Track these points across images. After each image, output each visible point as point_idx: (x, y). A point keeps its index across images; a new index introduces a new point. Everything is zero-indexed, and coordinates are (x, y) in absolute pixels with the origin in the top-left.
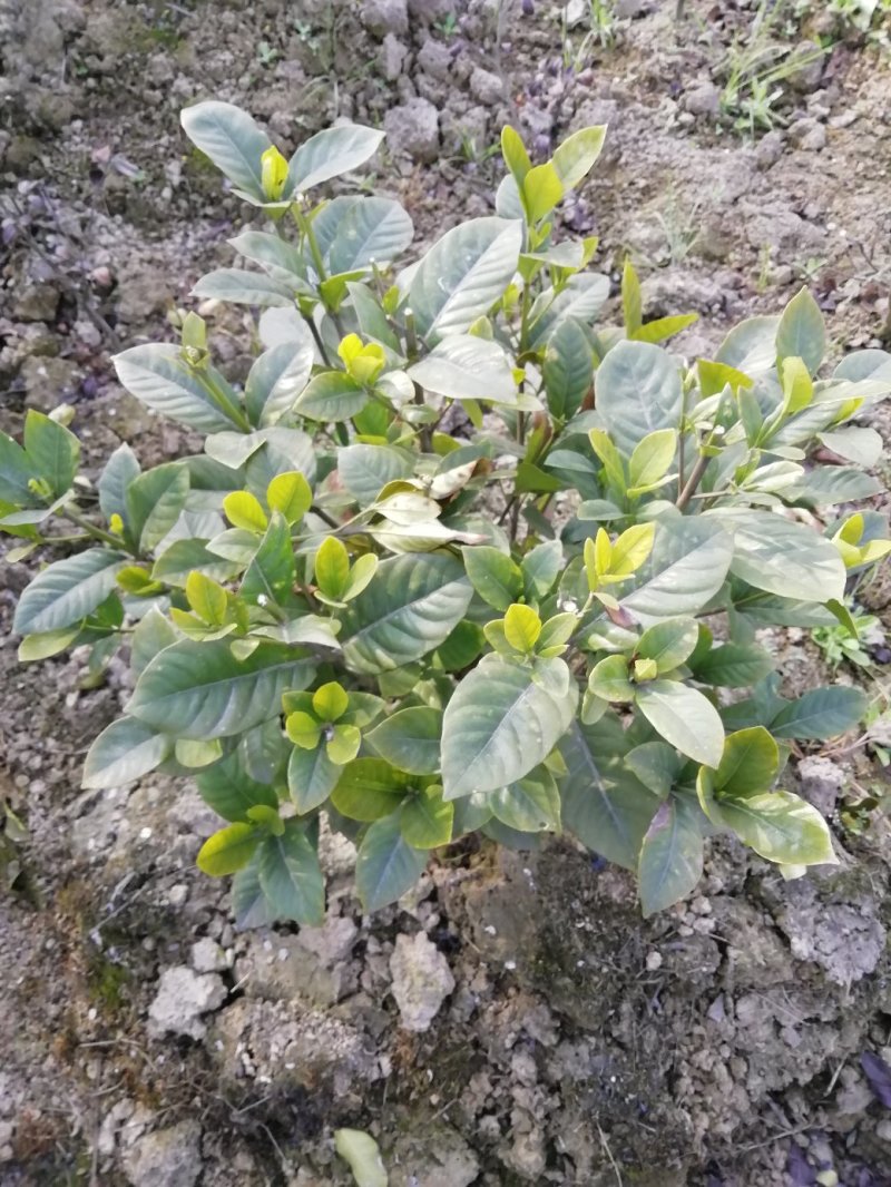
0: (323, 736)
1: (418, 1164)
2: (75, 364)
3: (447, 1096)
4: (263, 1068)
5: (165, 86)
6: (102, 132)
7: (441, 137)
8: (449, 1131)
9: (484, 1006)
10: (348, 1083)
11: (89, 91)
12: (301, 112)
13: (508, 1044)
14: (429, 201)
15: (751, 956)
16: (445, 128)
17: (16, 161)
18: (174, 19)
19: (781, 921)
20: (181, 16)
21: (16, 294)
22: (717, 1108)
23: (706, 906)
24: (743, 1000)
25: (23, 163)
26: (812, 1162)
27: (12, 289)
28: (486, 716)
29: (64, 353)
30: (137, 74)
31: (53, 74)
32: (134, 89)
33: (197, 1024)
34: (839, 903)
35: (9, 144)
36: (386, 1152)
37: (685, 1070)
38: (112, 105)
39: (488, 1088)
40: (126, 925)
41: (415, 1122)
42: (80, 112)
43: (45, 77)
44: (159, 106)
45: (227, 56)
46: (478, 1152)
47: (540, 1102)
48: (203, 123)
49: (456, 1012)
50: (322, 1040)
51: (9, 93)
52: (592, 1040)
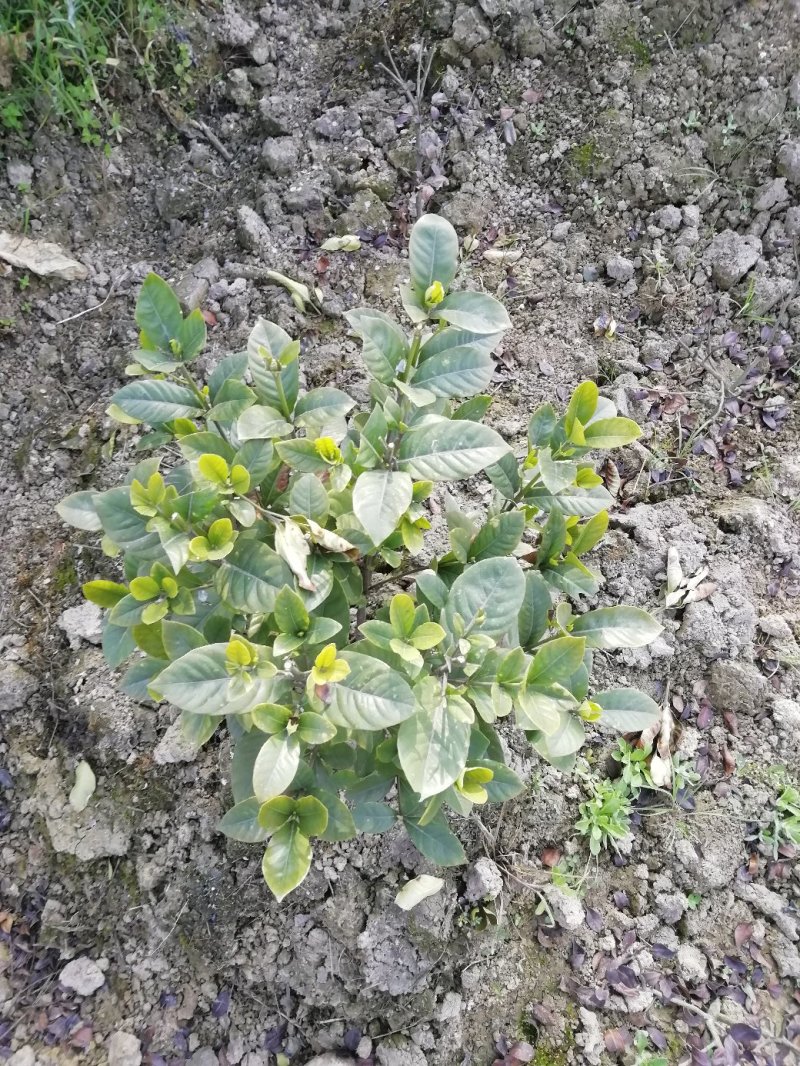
0: (157, 598)
1: (103, 818)
2: (389, 217)
3: (141, 805)
4: (81, 695)
5: (610, 86)
6: (546, 81)
7: (743, 278)
8: (129, 821)
9: (198, 785)
10: (107, 745)
11: (562, 48)
12: (673, 181)
13: (188, 815)
14: (691, 313)
15: (337, 915)
16: (752, 275)
17: (479, 55)
18: (660, 43)
19: (371, 917)
20: (666, 46)
21: (399, 142)
22: (254, 963)
23: (341, 865)
24: (319, 930)
25: (482, 61)
26: (284, 1044)
27: (400, 137)
28: (212, 669)
29: (390, 204)
30: (601, 62)
31: (552, 18)
32: (590, 70)
33: (77, 641)
34: (412, 945)
35: (484, 42)
36: (96, 797)
37: (258, 926)
38: (568, 69)
39: (163, 824)
40: (96, 559)
41: (121, 799)
42: (545, 56)
43: (545, 16)
44: (593, 96)
45: (665, 100)
46: (132, 846)
47: (176, 858)
48: (427, 233)
49: (182, 773)
50: (117, 713)
51: (512, 11)
52: (225, 860)
